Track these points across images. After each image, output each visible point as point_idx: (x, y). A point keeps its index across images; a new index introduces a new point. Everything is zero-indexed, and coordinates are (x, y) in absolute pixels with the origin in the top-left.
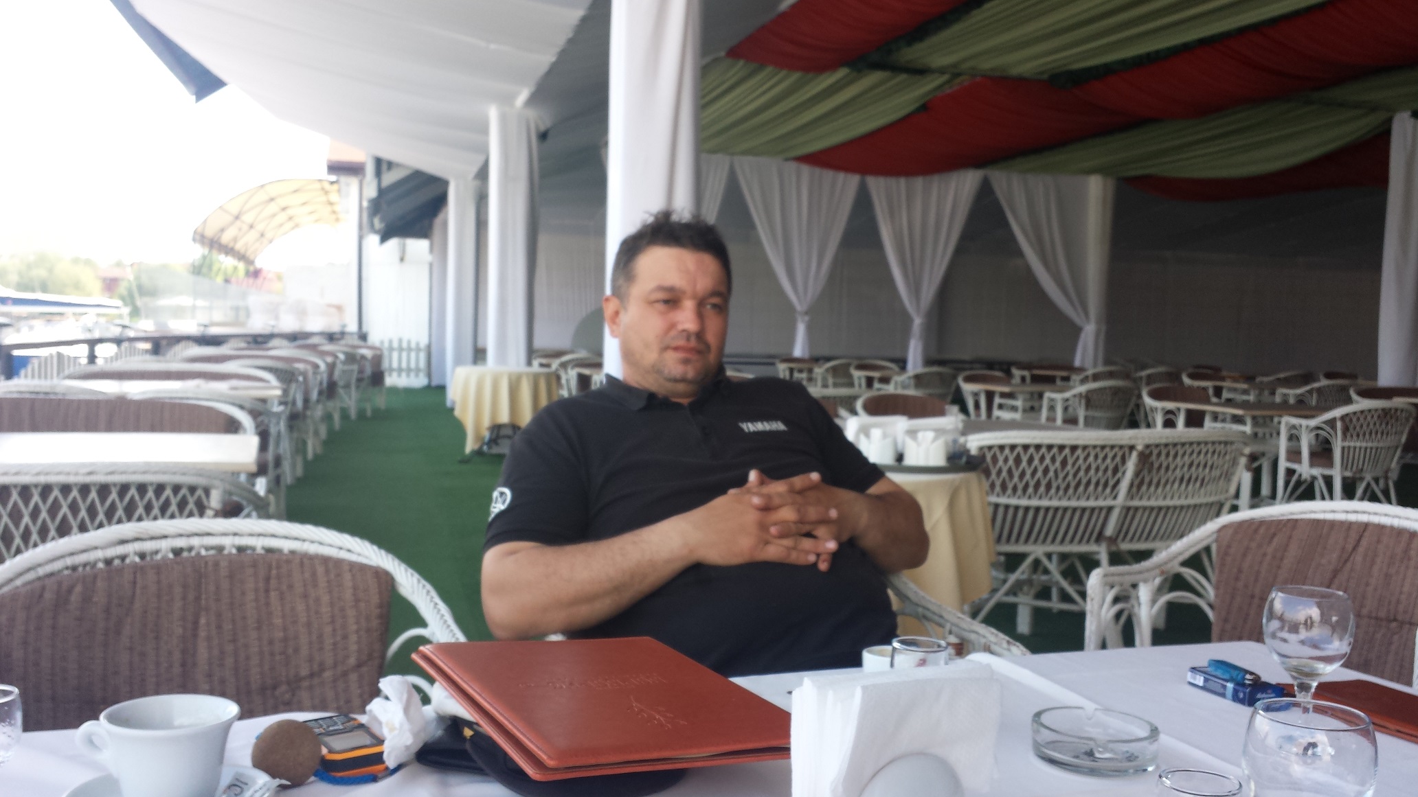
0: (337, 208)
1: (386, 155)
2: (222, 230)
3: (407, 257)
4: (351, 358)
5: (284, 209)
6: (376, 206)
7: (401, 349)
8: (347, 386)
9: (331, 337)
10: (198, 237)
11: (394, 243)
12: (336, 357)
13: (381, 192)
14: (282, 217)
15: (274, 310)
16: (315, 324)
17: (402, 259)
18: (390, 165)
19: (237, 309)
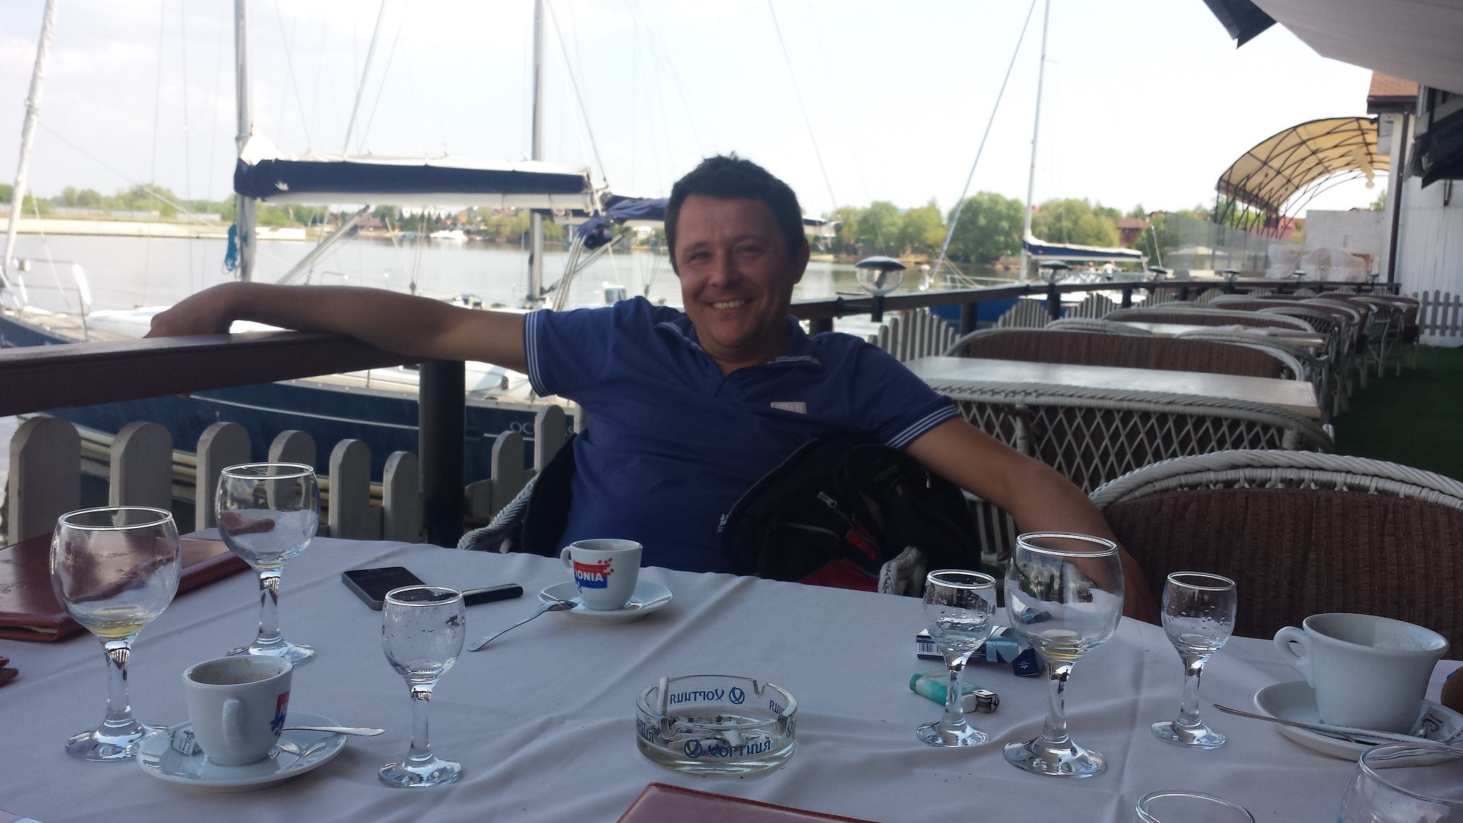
0: (1373, 149)
1: (1441, 85)
2: (1248, 178)
3: (1453, 201)
4: (1384, 311)
5: (1314, 153)
6: (1423, 144)
7: (1437, 304)
8: (1377, 342)
9: (1359, 288)
10: (1223, 184)
11: (1438, 185)
12: (1369, 309)
13: (1432, 126)
14: (1312, 161)
15: (1294, 259)
16: (1338, 274)
17: (1446, 203)
18: (1446, 96)
19: (1255, 259)
